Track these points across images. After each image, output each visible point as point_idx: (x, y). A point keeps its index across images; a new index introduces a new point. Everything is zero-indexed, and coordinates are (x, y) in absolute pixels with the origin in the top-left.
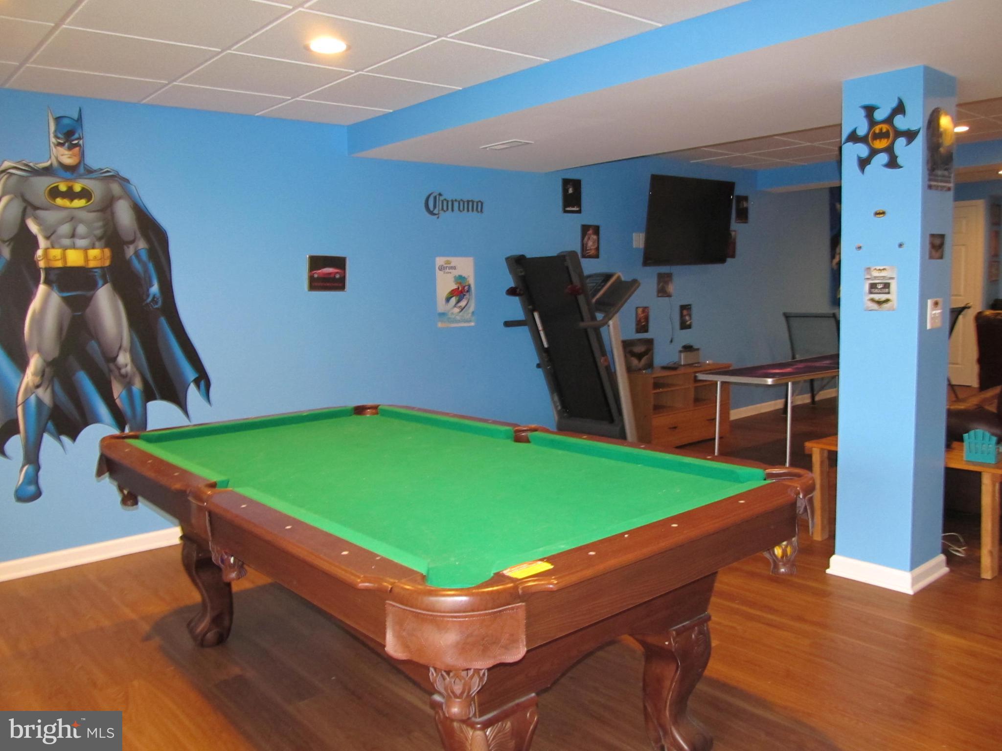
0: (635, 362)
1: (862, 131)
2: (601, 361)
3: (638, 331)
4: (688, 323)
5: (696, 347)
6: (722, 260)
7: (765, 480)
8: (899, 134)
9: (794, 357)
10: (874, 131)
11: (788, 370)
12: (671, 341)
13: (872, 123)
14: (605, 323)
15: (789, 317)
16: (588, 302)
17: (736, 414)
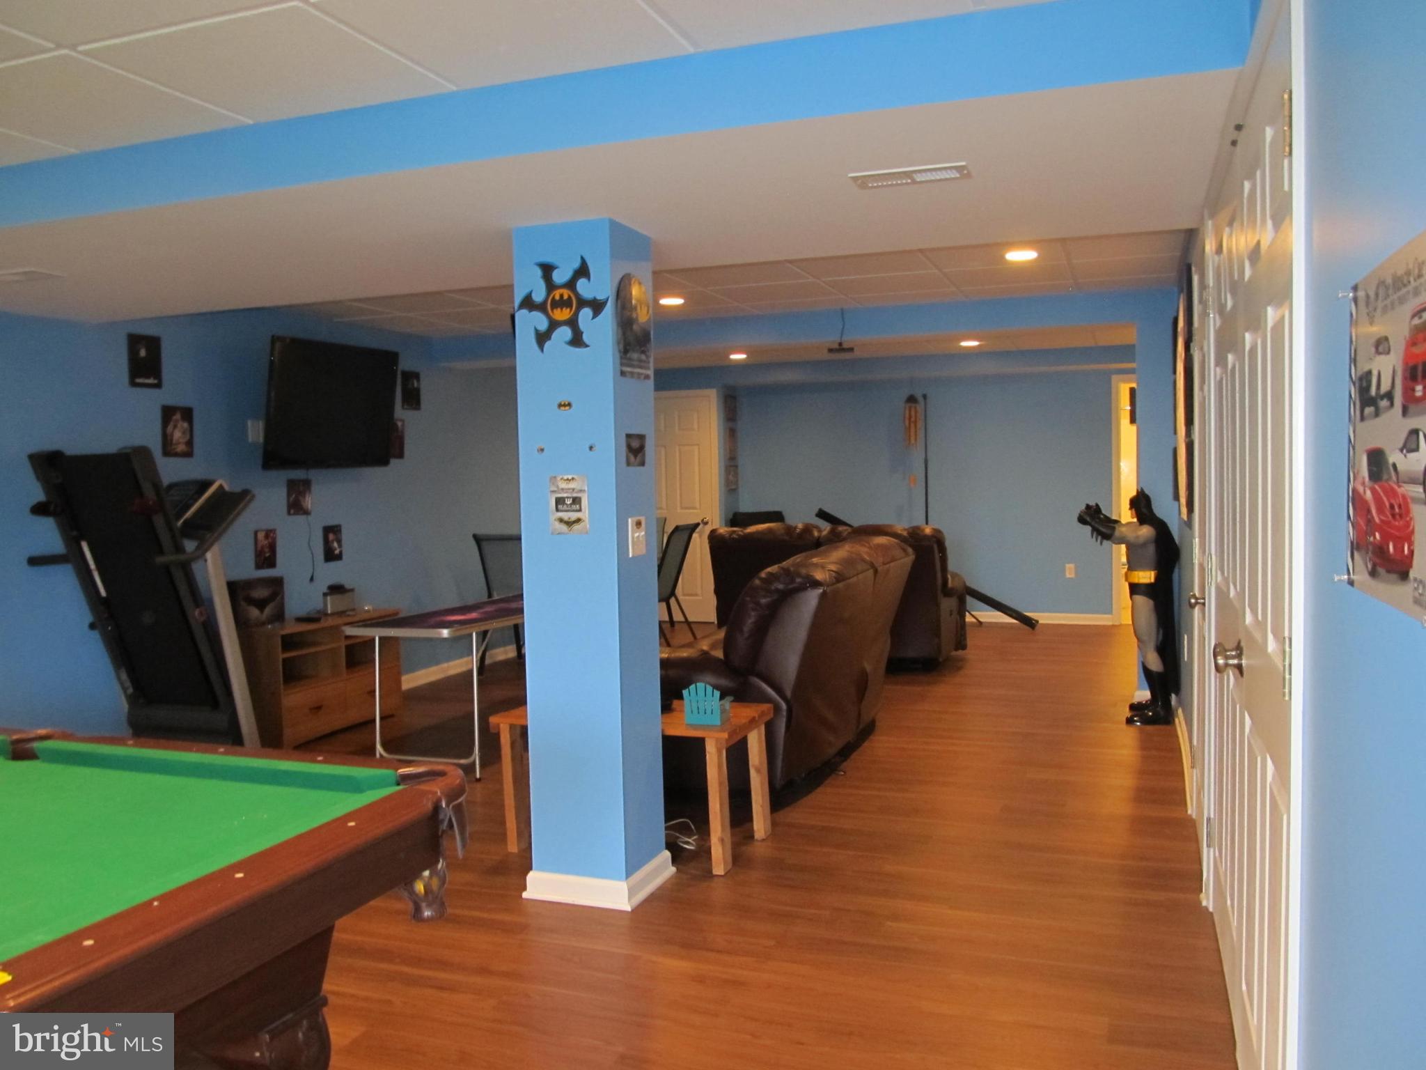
0: (254, 612)
1: (539, 296)
2: (196, 614)
3: (259, 566)
4: (337, 552)
5: (347, 586)
6: (383, 461)
7: (398, 784)
8: (582, 303)
9: (490, 595)
10: (553, 298)
11: (474, 615)
12: (312, 579)
13: (551, 286)
14: (200, 553)
15: (482, 540)
16: (170, 526)
17: (411, 680)
